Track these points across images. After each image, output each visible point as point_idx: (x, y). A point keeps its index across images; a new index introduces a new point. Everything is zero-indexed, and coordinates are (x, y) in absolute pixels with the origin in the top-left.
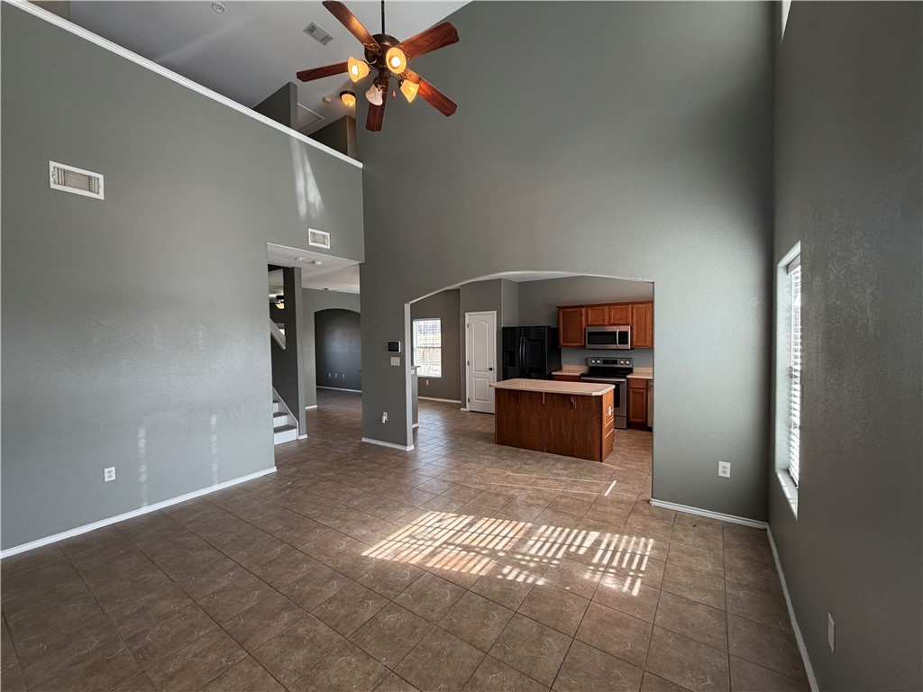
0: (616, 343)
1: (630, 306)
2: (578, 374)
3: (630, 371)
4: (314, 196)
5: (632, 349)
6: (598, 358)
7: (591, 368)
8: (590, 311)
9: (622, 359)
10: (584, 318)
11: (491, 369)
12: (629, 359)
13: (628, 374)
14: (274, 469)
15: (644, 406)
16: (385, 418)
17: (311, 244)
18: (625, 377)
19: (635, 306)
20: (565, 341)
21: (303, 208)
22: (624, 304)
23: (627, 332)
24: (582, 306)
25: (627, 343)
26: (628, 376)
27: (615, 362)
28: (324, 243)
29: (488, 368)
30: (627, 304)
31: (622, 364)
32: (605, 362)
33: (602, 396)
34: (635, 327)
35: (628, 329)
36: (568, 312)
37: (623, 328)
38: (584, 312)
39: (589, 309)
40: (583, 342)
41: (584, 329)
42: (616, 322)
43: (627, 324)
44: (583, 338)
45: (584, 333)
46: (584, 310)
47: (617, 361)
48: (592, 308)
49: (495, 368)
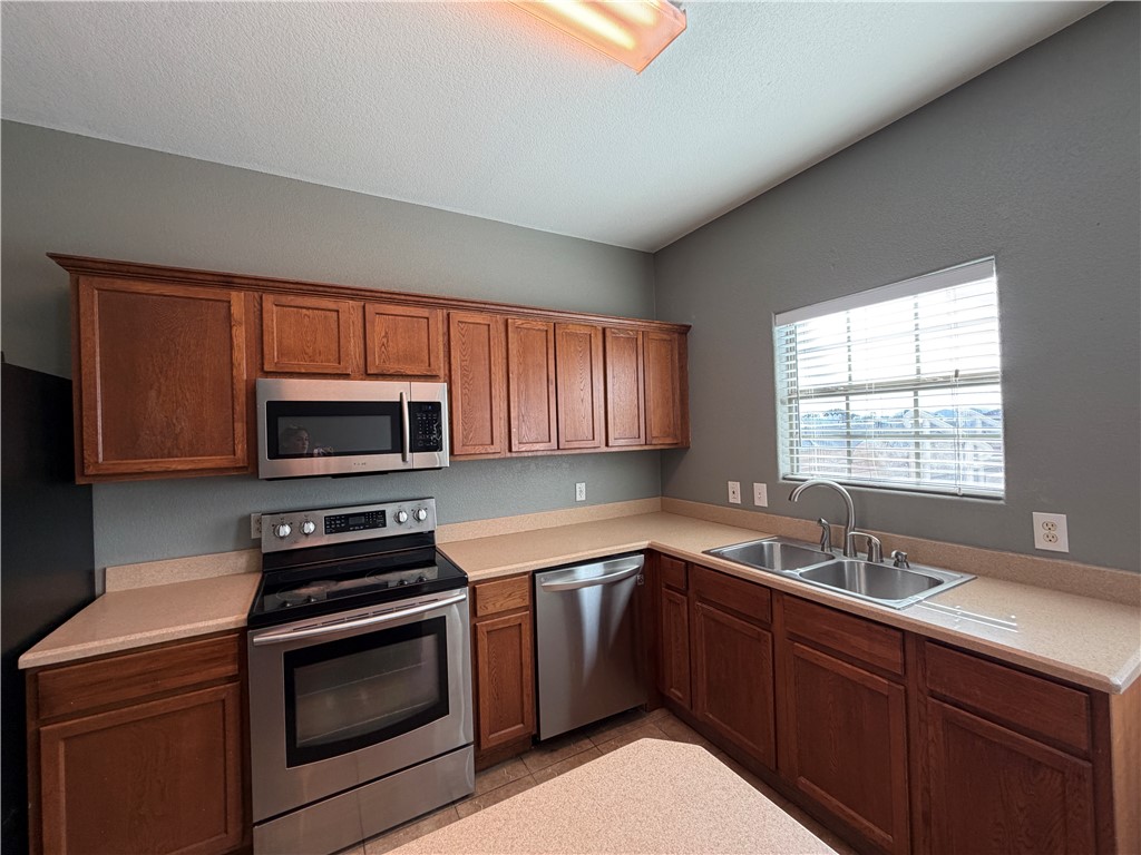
0: (398, 447)
1: (439, 313)
8: (273, 314)
23: (436, 407)
24: (228, 281)
25: (440, 447)
26: (471, 575)
27: (376, 520)
30: (429, 303)
34: (458, 391)
35: (439, 393)
37: (424, 392)
38: (237, 310)
39: (269, 300)
40: (241, 449)
41: (241, 388)
42: (393, 367)
43: (430, 377)
44: (240, 428)
45: (240, 408)
46: (238, 301)
47: (383, 512)
48: (286, 300)
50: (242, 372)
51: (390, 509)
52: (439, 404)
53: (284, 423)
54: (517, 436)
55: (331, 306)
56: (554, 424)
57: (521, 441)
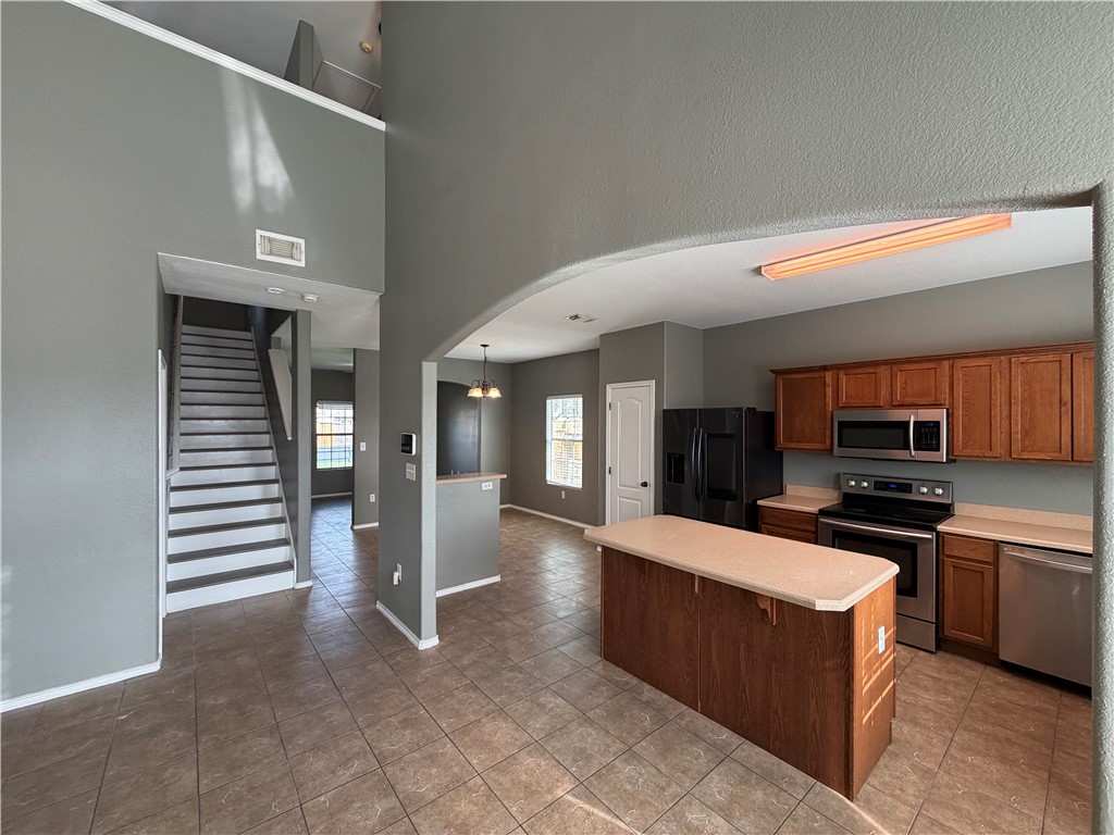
0: (907, 447)
1: (946, 364)
2: (814, 509)
3: (945, 511)
4: (273, 173)
5: (950, 461)
6: (864, 477)
7: (846, 496)
8: (843, 379)
9: (923, 482)
10: (829, 391)
11: (645, 484)
12: (940, 483)
13: (940, 520)
14: (155, 667)
15: (989, 607)
16: (397, 576)
17: (259, 256)
18: (932, 529)
19: (960, 363)
20: (789, 438)
21: (244, 195)
22: (928, 359)
23: (937, 424)
24: (825, 368)
25: (937, 448)
26: (941, 528)
27: (907, 488)
28: (292, 257)
29: (640, 482)
30: (938, 359)
31: (924, 494)
32: (880, 485)
33: (850, 612)
34: (959, 413)
35: (940, 415)
36: (797, 380)
37: (927, 415)
38: (829, 379)
39: (841, 373)
40: (828, 441)
41: (829, 414)
42: (909, 400)
43: (936, 405)
44: (828, 433)
45: (829, 424)
46: (829, 376)
47: (911, 485)
48: (849, 371)
49: (651, 480)
50: (830, 407)
51: (915, 484)
52: (939, 423)
53: (846, 431)
54: (1017, 446)
55: (872, 371)
56: (1066, 439)
57: (1023, 451)
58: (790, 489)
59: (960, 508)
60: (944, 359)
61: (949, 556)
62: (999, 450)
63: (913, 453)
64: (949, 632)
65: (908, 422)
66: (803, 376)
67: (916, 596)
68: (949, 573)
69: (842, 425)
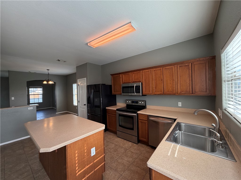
0: (134, 93)
5: (142, 95)
6: (130, 100)
7: (127, 105)
8: (123, 76)
10: (121, 79)
11: (85, 105)
12: (143, 101)
13: (139, 110)
19: (144, 71)
20: (114, 92)
22: (138, 70)
23: (139, 86)
24: (120, 73)
25: (140, 92)
27: (137, 102)
31: (141, 103)
32: (133, 102)
34: (144, 83)
35: (140, 84)
37: (138, 84)
38: (121, 76)
40: (121, 92)
41: (121, 85)
42: (135, 80)
43: (139, 82)
44: (121, 90)
45: (121, 87)
47: (138, 101)
48: (124, 74)
49: (86, 104)
50: (121, 83)
51: (139, 101)
53: (124, 89)
54: (154, 91)
55: (128, 74)
56: (162, 89)
57: (155, 92)
58: (118, 104)
59: (148, 107)
60: (141, 70)
61: (140, 119)
62: (151, 92)
63: (135, 94)
64: (141, 138)
65: (134, 86)
66: (116, 76)
67: (133, 130)
68: (140, 123)
69: (123, 87)
